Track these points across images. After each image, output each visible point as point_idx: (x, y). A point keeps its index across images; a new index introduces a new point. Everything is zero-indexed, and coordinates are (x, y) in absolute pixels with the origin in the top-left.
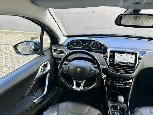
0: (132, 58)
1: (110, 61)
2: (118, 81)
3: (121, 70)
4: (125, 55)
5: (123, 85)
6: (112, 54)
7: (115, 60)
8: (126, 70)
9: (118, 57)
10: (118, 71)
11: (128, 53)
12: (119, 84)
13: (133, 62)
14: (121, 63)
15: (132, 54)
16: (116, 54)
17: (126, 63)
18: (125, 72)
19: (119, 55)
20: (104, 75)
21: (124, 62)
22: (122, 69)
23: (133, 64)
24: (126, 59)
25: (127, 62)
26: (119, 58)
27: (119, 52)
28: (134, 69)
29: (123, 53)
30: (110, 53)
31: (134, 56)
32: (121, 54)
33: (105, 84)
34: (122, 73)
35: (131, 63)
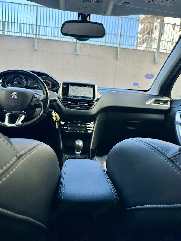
0: (89, 92)
1: (63, 95)
2: (75, 123)
4: (82, 88)
6: (66, 86)
7: (69, 94)
8: (84, 105)
9: (73, 91)
10: (74, 107)
11: (85, 86)
13: (92, 96)
14: (77, 97)
15: (88, 87)
16: (70, 87)
17: (83, 97)
18: (82, 107)
19: (74, 87)
21: (80, 97)
22: (78, 104)
23: (92, 98)
24: (83, 92)
25: (85, 96)
27: (74, 85)
28: (92, 104)
29: (79, 85)
30: (63, 85)
31: (91, 89)
32: (77, 87)
33: (57, 128)
34: (78, 109)
35: (89, 98)
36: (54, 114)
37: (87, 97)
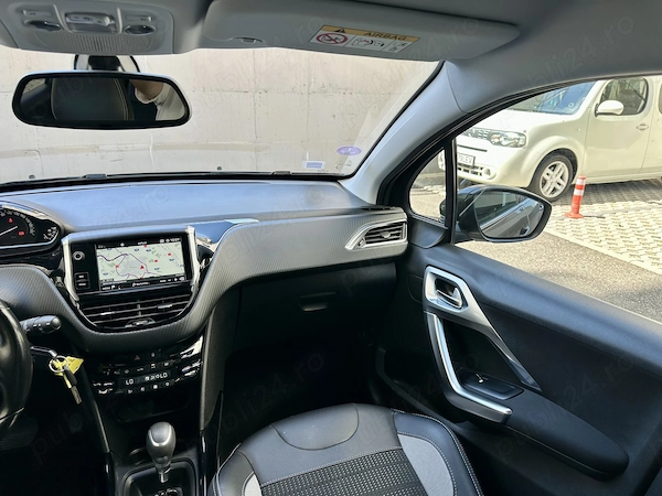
0: (170, 257)
1: (77, 289)
2: (140, 364)
3: (136, 313)
4: (142, 250)
5: (165, 375)
6: (82, 254)
7: (102, 277)
8: (157, 310)
9: (111, 266)
11: (152, 238)
12: (147, 378)
13: (181, 271)
14: (128, 284)
15: (162, 241)
16: (101, 253)
17: (153, 281)
18: (154, 318)
19: (113, 252)
20: (61, 360)
21: (141, 280)
22: (139, 308)
23: (182, 279)
24: (147, 263)
25: (156, 274)
26: (115, 268)
27: (112, 242)
28: (188, 299)
29: (131, 240)
30: (72, 252)
31: (175, 247)
32: (123, 249)
33: (78, 400)
34: (141, 327)
35: (172, 277)
36: (58, 364)
37: (166, 278)
